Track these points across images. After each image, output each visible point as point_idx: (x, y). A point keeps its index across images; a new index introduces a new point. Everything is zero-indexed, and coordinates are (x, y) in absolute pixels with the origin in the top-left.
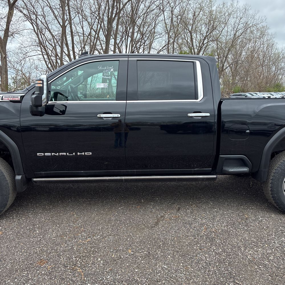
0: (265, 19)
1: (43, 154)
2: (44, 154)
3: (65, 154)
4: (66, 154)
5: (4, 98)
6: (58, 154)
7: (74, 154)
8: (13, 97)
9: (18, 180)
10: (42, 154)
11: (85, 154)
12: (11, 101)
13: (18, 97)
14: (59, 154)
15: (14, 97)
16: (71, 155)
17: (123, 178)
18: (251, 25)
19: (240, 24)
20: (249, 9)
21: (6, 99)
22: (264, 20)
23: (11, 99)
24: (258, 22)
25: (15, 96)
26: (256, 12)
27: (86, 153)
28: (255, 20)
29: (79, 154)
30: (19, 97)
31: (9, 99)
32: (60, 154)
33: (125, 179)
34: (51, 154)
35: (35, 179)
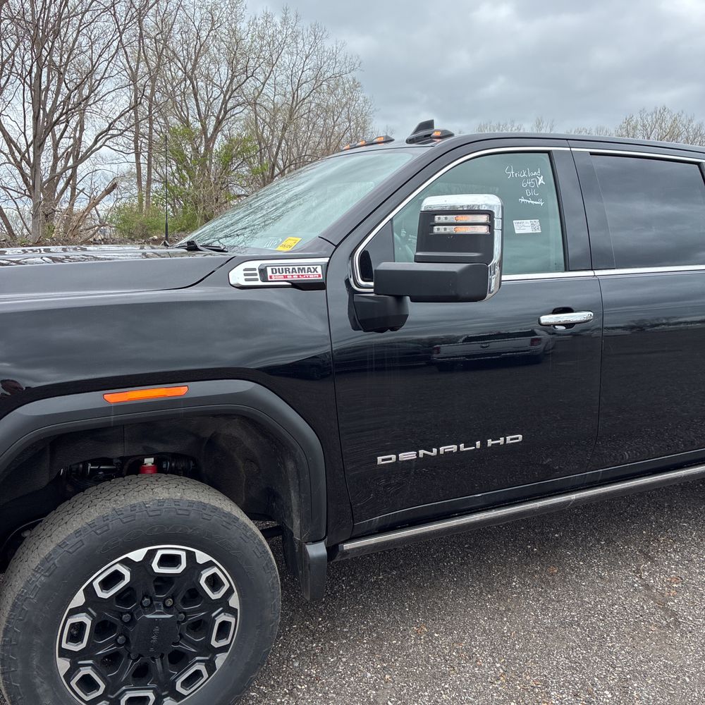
0: (358, 62)
1: (394, 457)
2: (397, 458)
3: (454, 448)
4: (459, 448)
5: (269, 273)
6: (435, 450)
7: (478, 443)
8: (299, 269)
9: (319, 559)
10: (391, 459)
11: (505, 440)
12: (295, 285)
13: (315, 270)
14: (438, 451)
15: (304, 269)
16: (471, 450)
17: (573, 496)
18: (328, 74)
19: (305, 69)
20: (324, 36)
21: (278, 276)
22: (357, 66)
23: (295, 278)
24: (344, 69)
25: (306, 267)
26: (339, 44)
27: (508, 438)
28: (338, 64)
29: (490, 442)
30: (319, 269)
31: (289, 278)
32: (442, 449)
33: (577, 501)
34: (418, 455)
35: (347, 546)
